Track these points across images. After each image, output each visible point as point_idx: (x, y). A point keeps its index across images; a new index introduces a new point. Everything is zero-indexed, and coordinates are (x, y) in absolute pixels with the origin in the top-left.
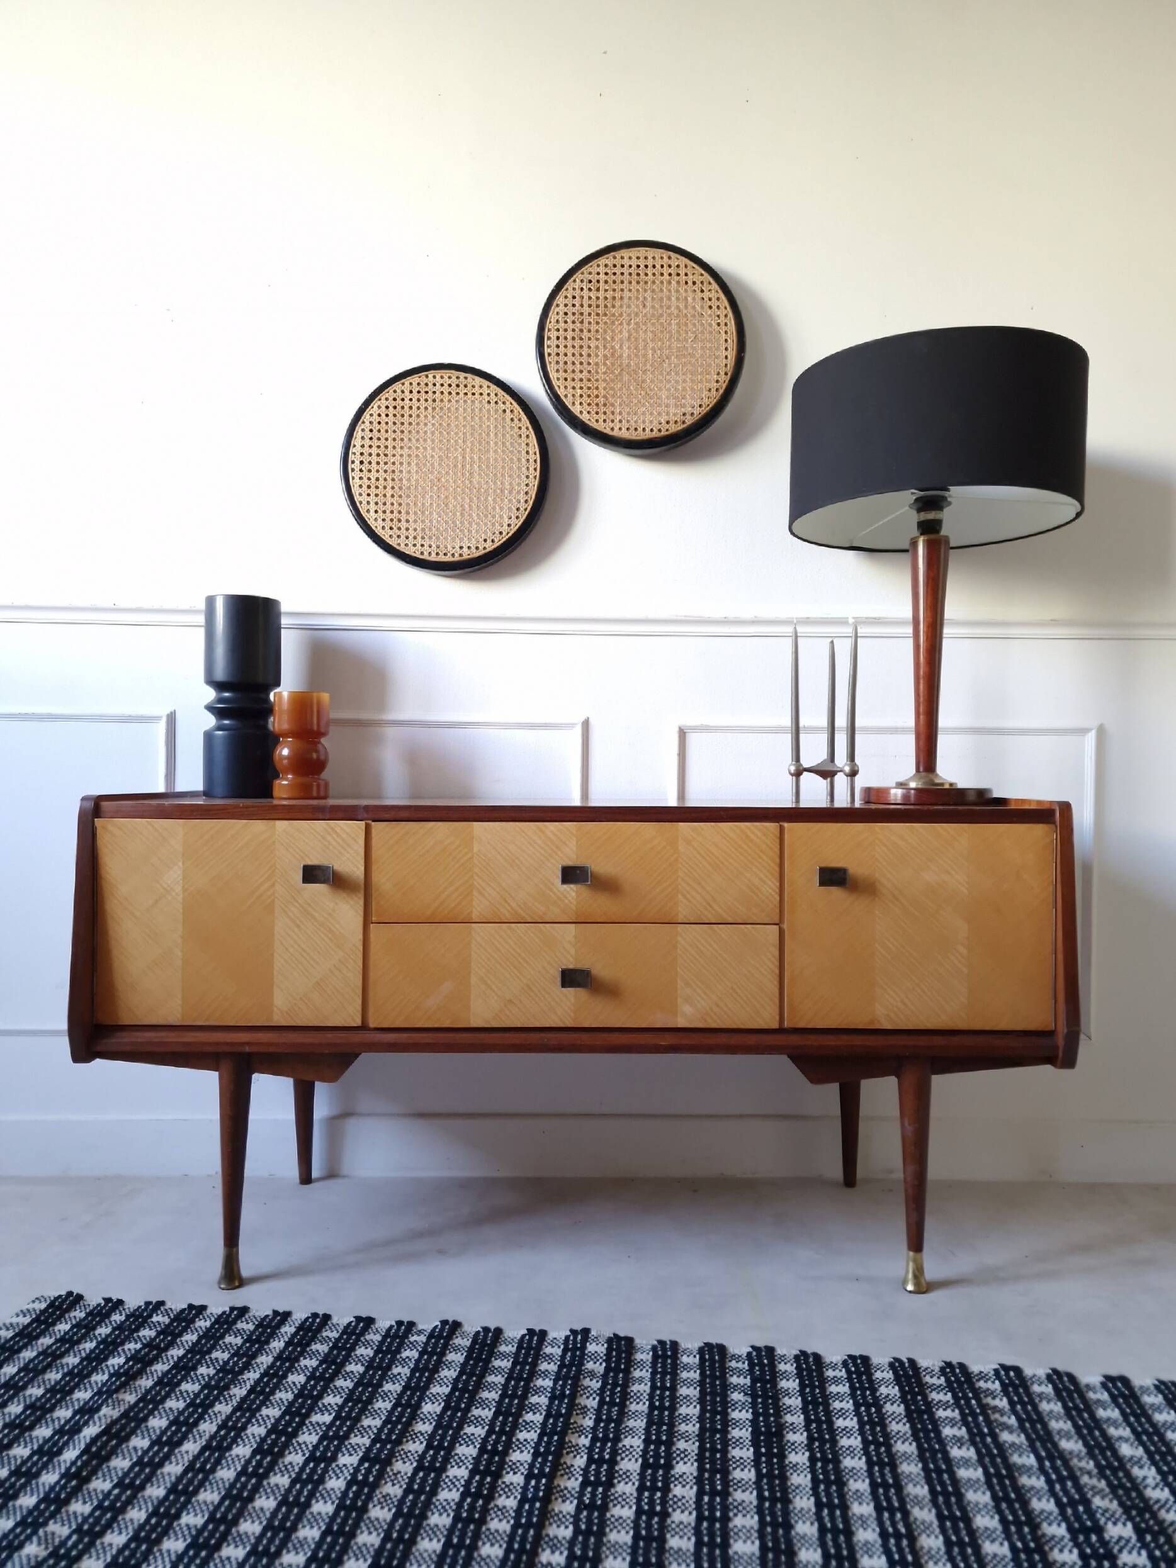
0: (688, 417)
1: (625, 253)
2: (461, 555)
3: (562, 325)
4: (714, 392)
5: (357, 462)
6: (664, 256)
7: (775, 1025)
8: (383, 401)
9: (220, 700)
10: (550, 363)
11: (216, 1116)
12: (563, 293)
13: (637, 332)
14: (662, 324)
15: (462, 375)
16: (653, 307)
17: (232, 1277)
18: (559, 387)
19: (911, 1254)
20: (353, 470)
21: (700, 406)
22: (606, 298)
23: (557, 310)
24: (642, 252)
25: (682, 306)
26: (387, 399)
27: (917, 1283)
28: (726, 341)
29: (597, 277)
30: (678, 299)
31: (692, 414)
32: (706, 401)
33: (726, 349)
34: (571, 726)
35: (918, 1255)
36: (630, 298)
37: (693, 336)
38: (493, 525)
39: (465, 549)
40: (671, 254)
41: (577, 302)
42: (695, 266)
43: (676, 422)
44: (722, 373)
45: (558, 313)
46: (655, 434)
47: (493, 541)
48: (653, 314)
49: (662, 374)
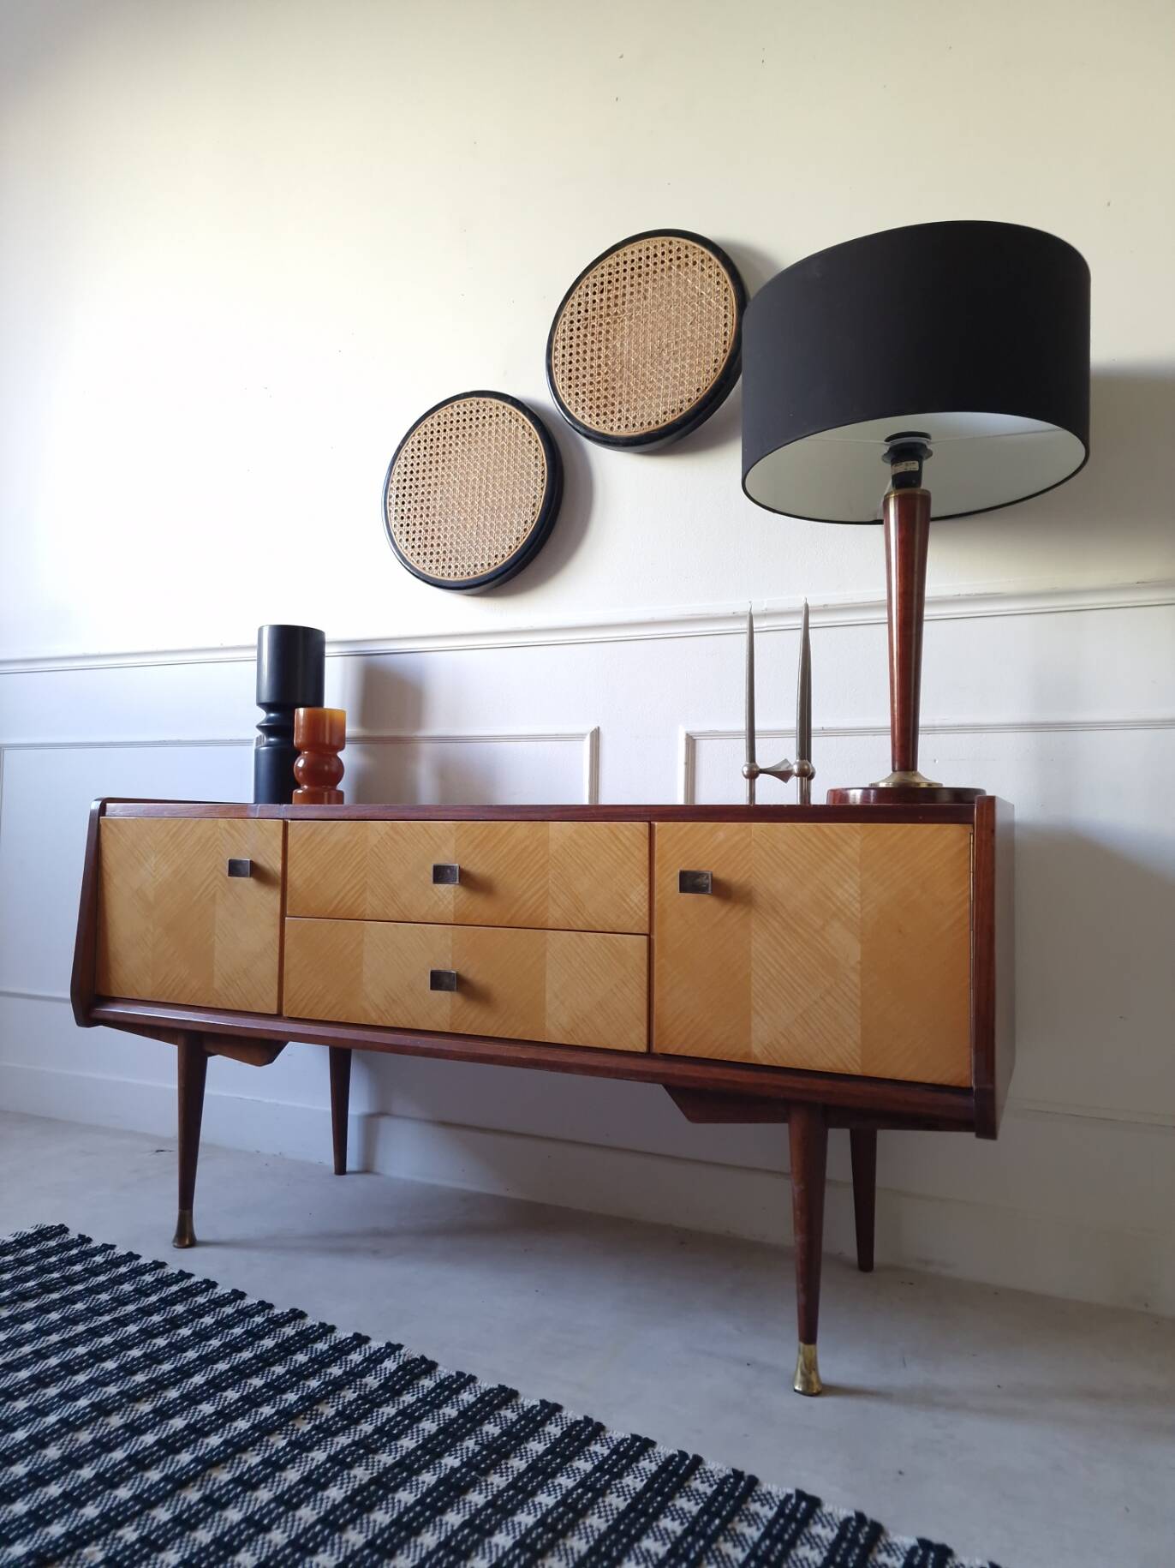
0: (686, 404)
1: (627, 249)
2: (475, 573)
3: (568, 333)
4: (712, 373)
5: (394, 496)
6: (665, 243)
7: (643, 1048)
8: (416, 436)
9: (268, 720)
10: (556, 373)
11: (176, 1087)
12: (570, 301)
13: (637, 326)
14: (661, 312)
15: (482, 400)
16: (653, 297)
17: (185, 1237)
18: (564, 396)
19: (802, 1345)
20: (390, 504)
21: (698, 390)
22: (609, 299)
23: (564, 320)
24: (644, 243)
25: (681, 290)
26: (419, 434)
27: (807, 1383)
28: (726, 316)
29: (601, 279)
30: (678, 284)
31: (689, 400)
32: (704, 384)
33: (726, 325)
34: (581, 736)
35: (812, 1347)
36: (632, 293)
37: (691, 318)
38: (504, 540)
39: (479, 567)
40: (671, 238)
41: (582, 309)
42: (696, 245)
43: (673, 411)
44: (721, 351)
45: (565, 323)
46: (654, 427)
47: (503, 556)
48: (654, 304)
49: (660, 364)
